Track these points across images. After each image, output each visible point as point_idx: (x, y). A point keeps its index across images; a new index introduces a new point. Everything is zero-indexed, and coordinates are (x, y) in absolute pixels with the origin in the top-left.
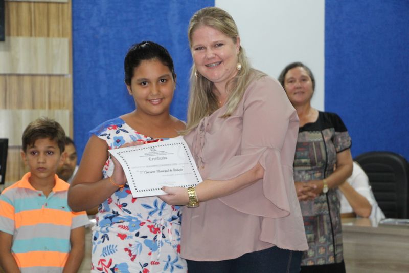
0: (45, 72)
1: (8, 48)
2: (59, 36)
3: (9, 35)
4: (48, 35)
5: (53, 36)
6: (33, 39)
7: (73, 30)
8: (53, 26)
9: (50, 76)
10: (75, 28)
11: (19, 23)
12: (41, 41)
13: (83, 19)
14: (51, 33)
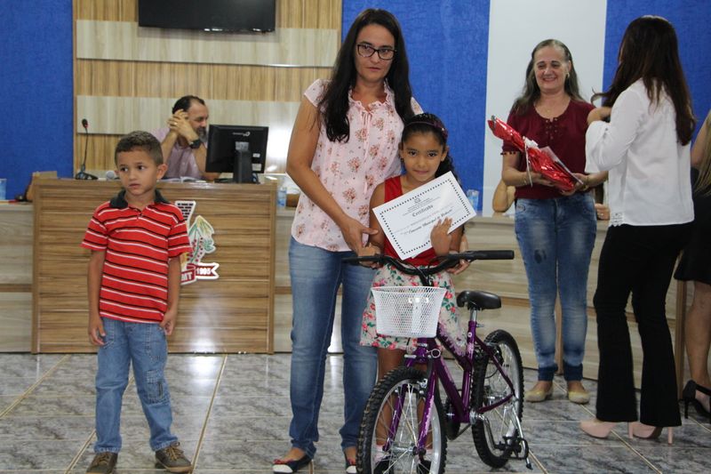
0: (314, 65)
1: (278, 40)
2: (328, 27)
3: (280, 26)
4: (318, 27)
5: (323, 27)
6: (303, 30)
7: (343, 21)
8: (323, 17)
9: (318, 68)
10: (345, 18)
11: (289, 15)
12: (310, 33)
13: (353, 11)
14: (320, 25)
